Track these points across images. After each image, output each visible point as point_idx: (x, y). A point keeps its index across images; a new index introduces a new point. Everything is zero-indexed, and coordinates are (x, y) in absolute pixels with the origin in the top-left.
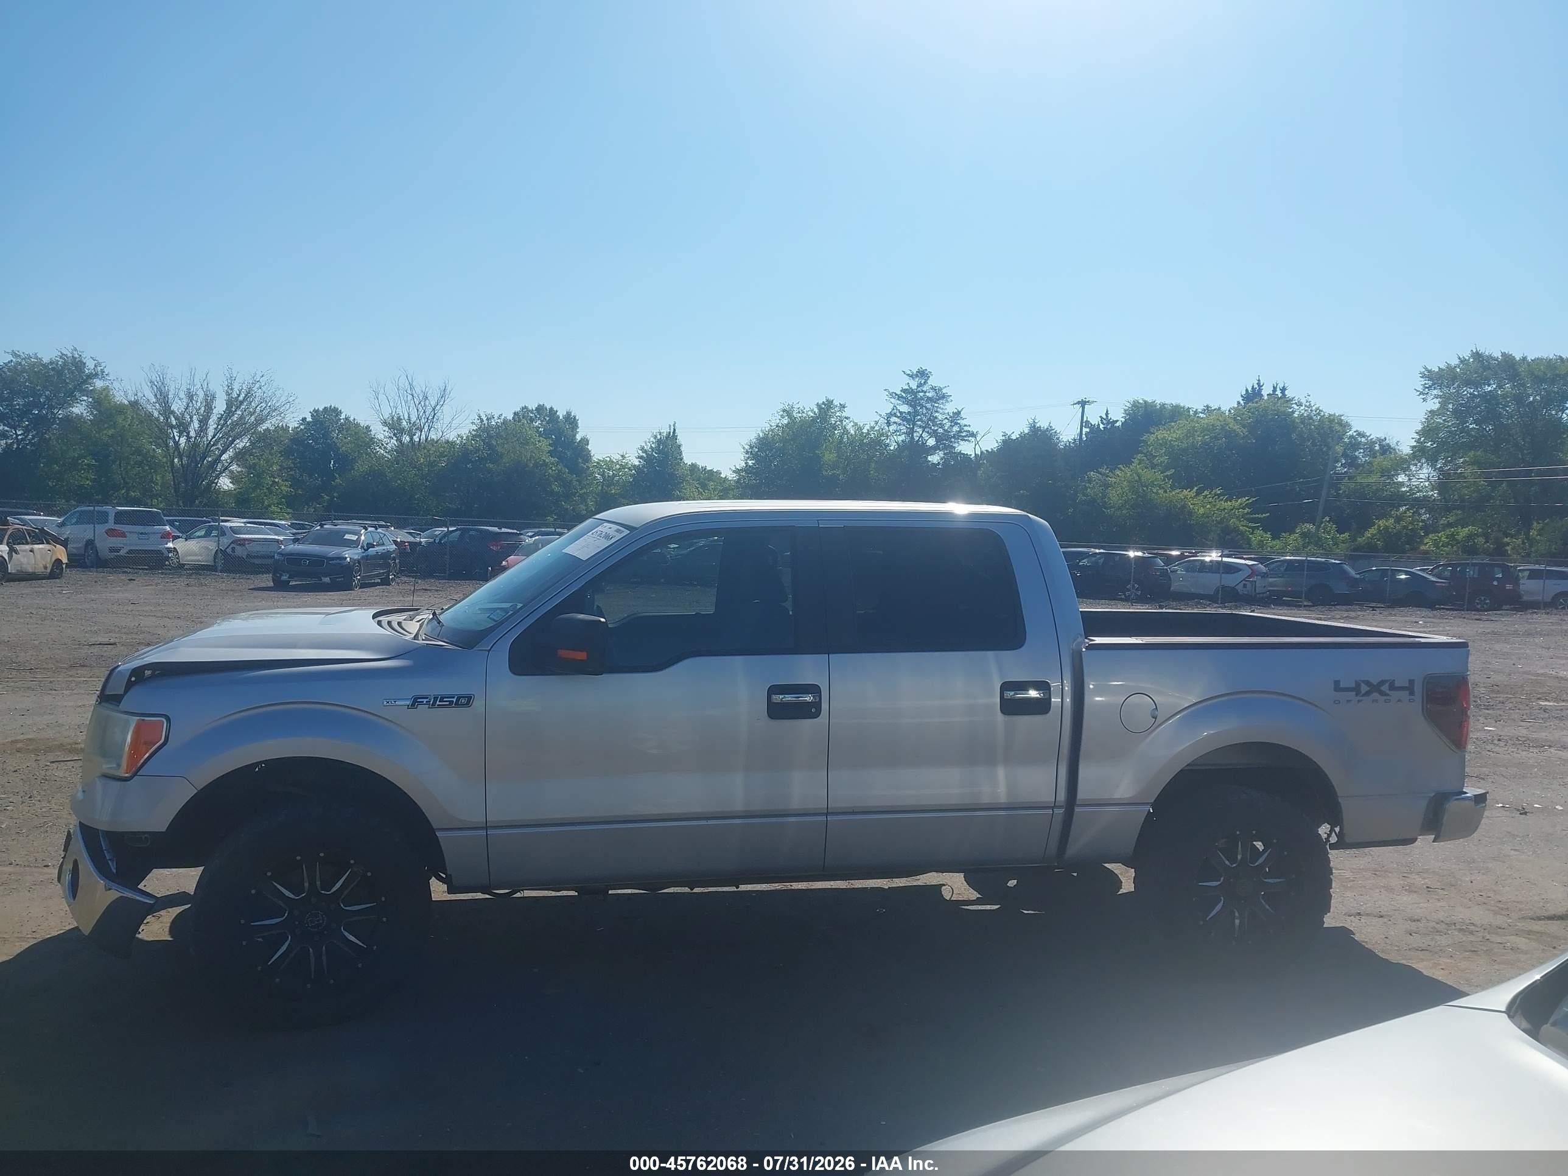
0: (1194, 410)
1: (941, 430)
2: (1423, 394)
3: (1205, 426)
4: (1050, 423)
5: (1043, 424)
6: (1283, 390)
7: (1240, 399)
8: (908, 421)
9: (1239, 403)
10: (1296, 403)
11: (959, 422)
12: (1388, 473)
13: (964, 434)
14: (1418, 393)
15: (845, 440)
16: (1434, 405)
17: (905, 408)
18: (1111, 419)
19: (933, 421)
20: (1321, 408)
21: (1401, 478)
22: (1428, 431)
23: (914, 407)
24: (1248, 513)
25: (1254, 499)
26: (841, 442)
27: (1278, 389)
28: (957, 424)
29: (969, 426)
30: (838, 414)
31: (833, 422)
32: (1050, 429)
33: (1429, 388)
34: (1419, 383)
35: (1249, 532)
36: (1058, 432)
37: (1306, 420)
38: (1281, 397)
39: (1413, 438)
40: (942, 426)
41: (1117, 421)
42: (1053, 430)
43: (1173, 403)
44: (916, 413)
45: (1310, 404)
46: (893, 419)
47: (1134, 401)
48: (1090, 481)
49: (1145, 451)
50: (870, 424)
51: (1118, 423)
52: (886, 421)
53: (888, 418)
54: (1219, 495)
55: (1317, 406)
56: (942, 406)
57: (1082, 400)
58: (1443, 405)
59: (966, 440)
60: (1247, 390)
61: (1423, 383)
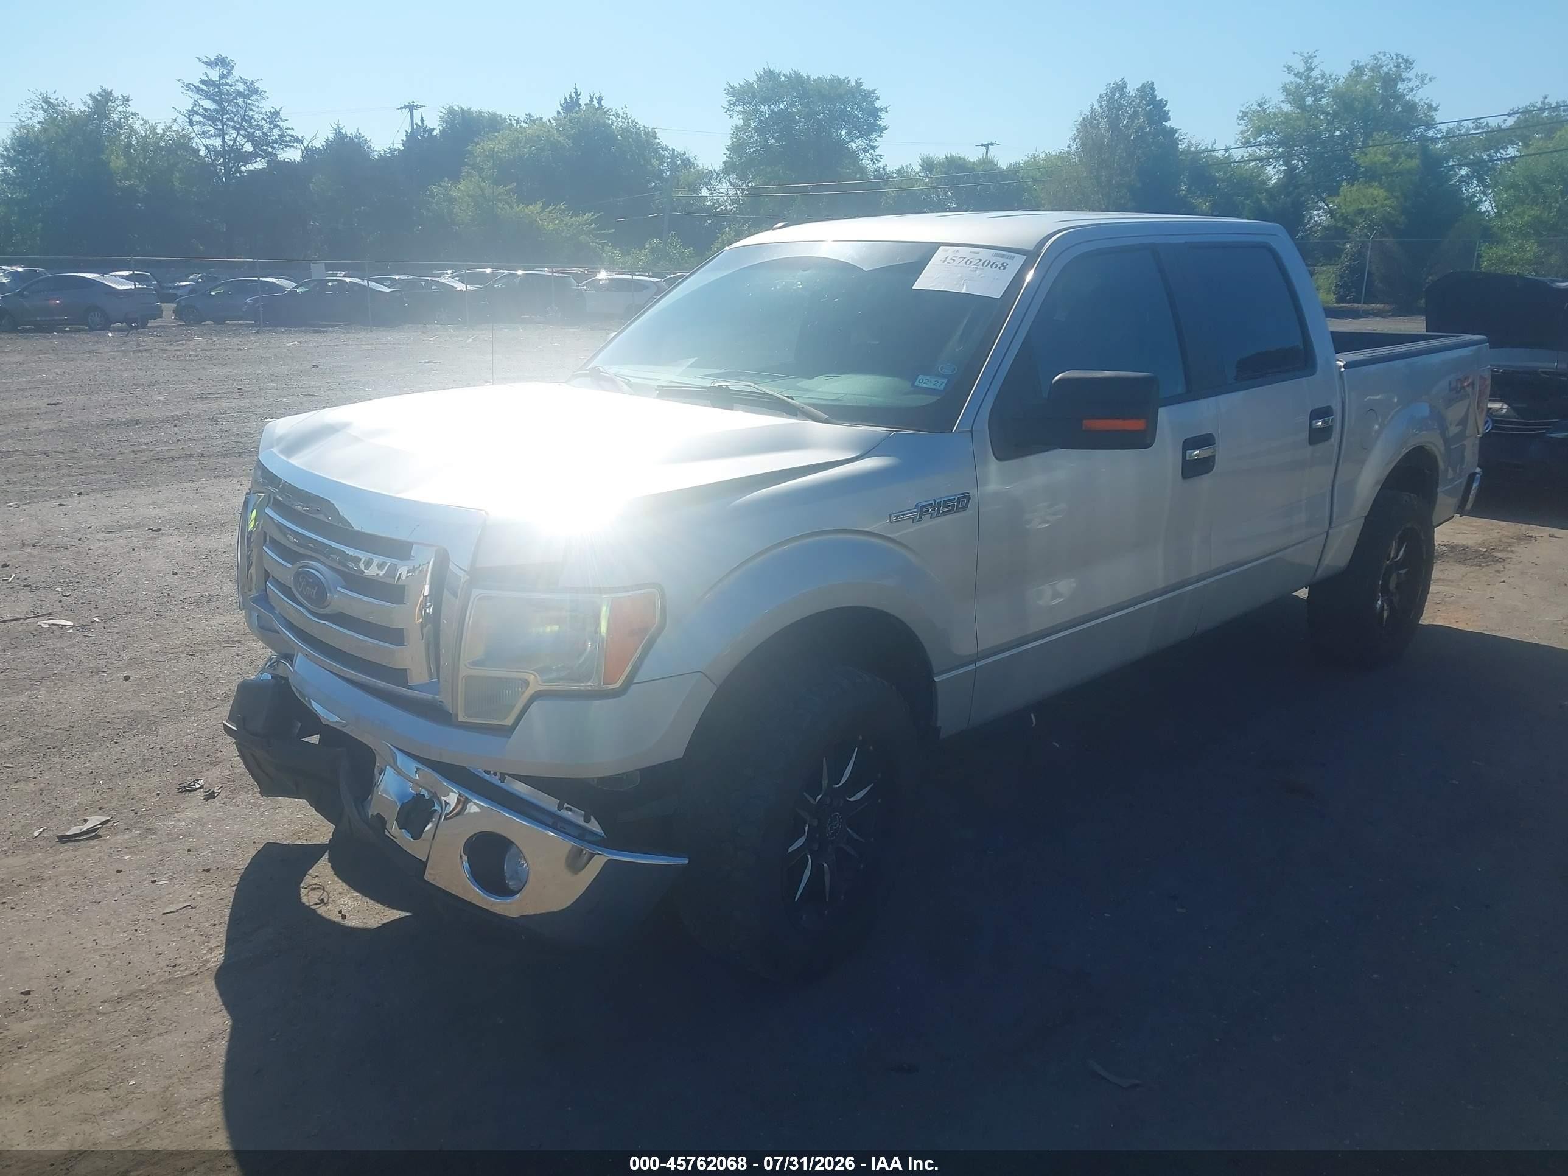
0: (516, 118)
1: (258, 133)
2: (730, 111)
3: (530, 136)
4: (358, 129)
5: (349, 131)
6: (600, 100)
7: (560, 109)
8: (214, 120)
9: (558, 112)
10: (613, 115)
11: (278, 123)
12: (693, 187)
13: (288, 139)
14: (725, 110)
15: (134, 142)
16: (738, 121)
17: (208, 104)
18: (427, 127)
19: (249, 122)
20: (636, 121)
21: (704, 192)
22: (737, 148)
23: (219, 103)
24: (594, 229)
25: (598, 215)
26: (129, 145)
27: (595, 99)
28: (276, 126)
29: (293, 129)
30: (120, 109)
31: (116, 119)
32: (359, 136)
33: (734, 104)
34: (725, 100)
35: (599, 248)
36: (368, 139)
37: (625, 131)
38: (597, 108)
39: (725, 154)
40: (260, 128)
41: (434, 129)
42: (363, 137)
43: (490, 111)
44: (223, 111)
45: (627, 116)
46: (196, 118)
47: (449, 107)
48: (432, 195)
49: (471, 163)
50: (165, 122)
51: (435, 131)
52: (188, 120)
53: (189, 115)
54: (564, 211)
55: (633, 119)
56: (256, 103)
57: (409, 103)
58: (746, 121)
59: (290, 147)
60: (565, 99)
61: (728, 99)
